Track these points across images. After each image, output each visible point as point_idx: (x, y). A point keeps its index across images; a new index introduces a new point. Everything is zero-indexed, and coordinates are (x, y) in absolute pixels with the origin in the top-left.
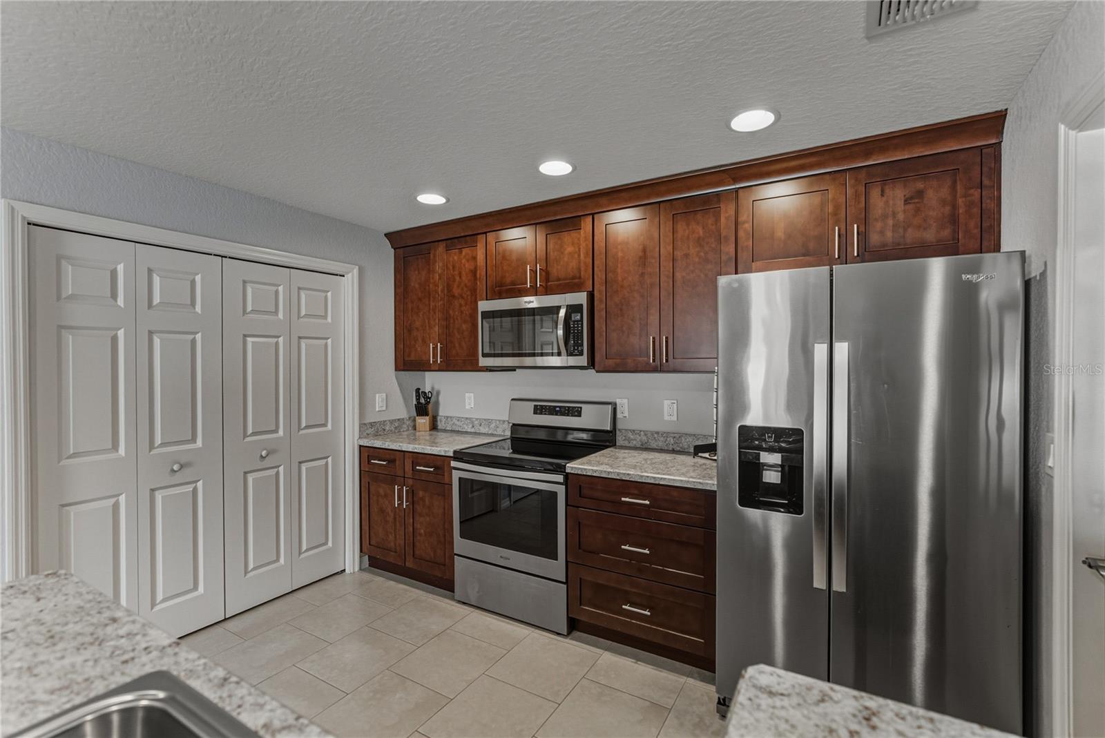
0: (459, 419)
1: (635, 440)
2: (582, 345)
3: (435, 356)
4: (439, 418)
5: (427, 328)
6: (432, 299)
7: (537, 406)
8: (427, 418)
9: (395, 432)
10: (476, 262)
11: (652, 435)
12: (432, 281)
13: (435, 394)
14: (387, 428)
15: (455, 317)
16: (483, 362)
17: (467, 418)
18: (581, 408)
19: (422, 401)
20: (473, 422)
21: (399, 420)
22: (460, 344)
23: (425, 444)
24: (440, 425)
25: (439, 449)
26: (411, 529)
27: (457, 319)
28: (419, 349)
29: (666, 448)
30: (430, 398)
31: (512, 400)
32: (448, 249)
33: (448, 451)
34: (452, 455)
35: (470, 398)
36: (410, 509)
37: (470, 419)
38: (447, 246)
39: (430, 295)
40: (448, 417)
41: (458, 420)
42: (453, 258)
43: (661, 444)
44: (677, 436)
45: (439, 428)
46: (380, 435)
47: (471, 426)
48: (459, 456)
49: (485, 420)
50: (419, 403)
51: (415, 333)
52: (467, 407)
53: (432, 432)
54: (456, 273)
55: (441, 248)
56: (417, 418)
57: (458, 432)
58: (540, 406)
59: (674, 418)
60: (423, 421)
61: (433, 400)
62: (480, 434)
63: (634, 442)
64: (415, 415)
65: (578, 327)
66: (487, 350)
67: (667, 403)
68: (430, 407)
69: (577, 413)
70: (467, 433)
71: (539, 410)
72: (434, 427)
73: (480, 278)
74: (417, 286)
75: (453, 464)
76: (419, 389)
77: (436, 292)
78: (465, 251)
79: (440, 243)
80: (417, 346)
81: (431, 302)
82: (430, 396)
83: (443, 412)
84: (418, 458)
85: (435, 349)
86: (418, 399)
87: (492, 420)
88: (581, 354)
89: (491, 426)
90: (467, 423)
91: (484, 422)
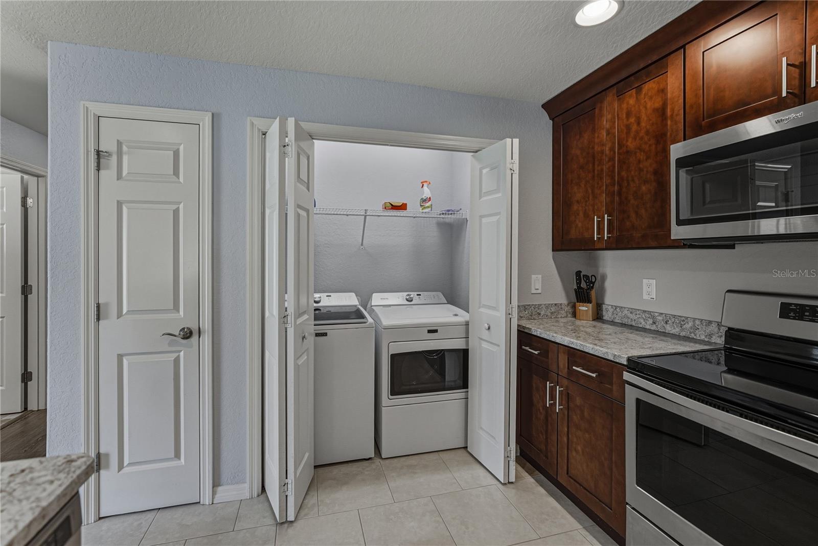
0: (632, 311)
3: (600, 230)
4: (604, 307)
5: (591, 198)
6: (596, 163)
7: (789, 304)
8: (590, 305)
9: (551, 318)
10: (666, 94)
12: (596, 140)
13: (599, 278)
14: (542, 313)
15: (630, 178)
16: (678, 232)
17: (645, 311)
19: (583, 285)
20: (653, 317)
21: (556, 304)
22: (636, 213)
23: (585, 340)
24: (607, 316)
25: (604, 350)
26: (565, 439)
27: (633, 180)
28: (580, 225)
30: (593, 283)
31: (729, 291)
32: (620, 94)
33: (619, 356)
34: (625, 363)
35: (649, 286)
36: (564, 414)
37: (649, 312)
38: (617, 92)
39: (594, 158)
40: (616, 307)
41: (631, 313)
42: (628, 103)
45: (604, 318)
46: (534, 319)
47: (651, 321)
48: (635, 365)
49: (674, 316)
50: (579, 287)
51: (575, 207)
52: (645, 297)
53: (594, 323)
54: (632, 120)
55: (610, 97)
56: (578, 304)
57: (631, 327)
58: (796, 305)
60: (585, 308)
61: (596, 285)
62: (665, 334)
64: (576, 301)
66: (685, 215)
68: (593, 293)
70: (644, 330)
71: (786, 312)
72: (598, 316)
73: (672, 115)
74: (578, 152)
75: (627, 376)
76: (580, 272)
77: (602, 152)
78: (646, 87)
79: (607, 91)
80: (577, 222)
81: (596, 166)
82: (593, 280)
83: (610, 300)
84: (576, 355)
85: (600, 224)
86: (579, 283)
87: (687, 318)
89: (684, 327)
90: (644, 316)
91: (673, 320)
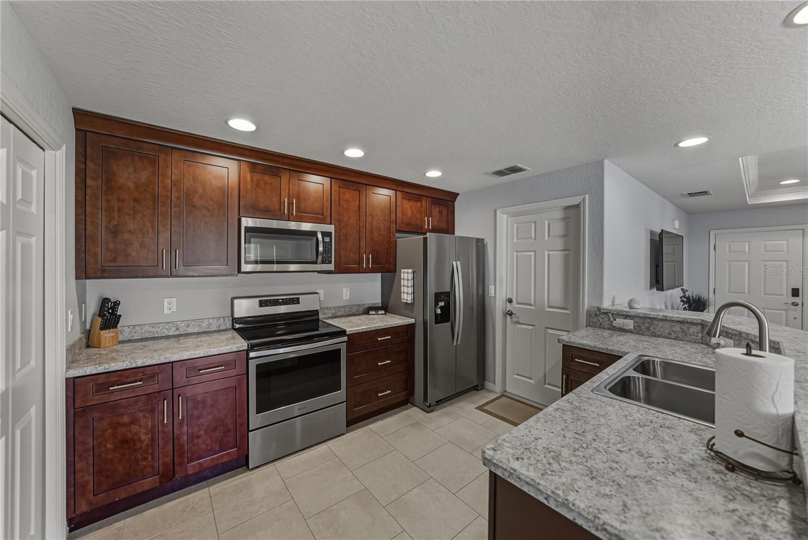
1: (329, 313)
2: (331, 257)
7: (262, 300)
8: (116, 330)
11: (338, 308)
16: (246, 268)
17: (168, 323)
18: (299, 298)
20: (176, 325)
24: (122, 336)
28: (134, 254)
29: (345, 314)
31: (233, 298)
35: (170, 303)
37: (172, 323)
40: (134, 326)
41: (153, 327)
43: (342, 313)
44: (350, 307)
45: (120, 339)
47: (174, 329)
49: (194, 320)
51: (126, 237)
52: (167, 312)
56: (102, 332)
57: (153, 339)
58: (264, 300)
59: (348, 298)
60: (109, 335)
62: (186, 335)
63: (328, 315)
64: (100, 330)
65: (328, 246)
67: (345, 290)
69: (297, 301)
70: (167, 337)
71: (262, 304)
73: (231, 196)
80: (130, 250)
87: (203, 319)
88: (330, 262)
89: (202, 325)
90: (167, 327)
91: (193, 323)
